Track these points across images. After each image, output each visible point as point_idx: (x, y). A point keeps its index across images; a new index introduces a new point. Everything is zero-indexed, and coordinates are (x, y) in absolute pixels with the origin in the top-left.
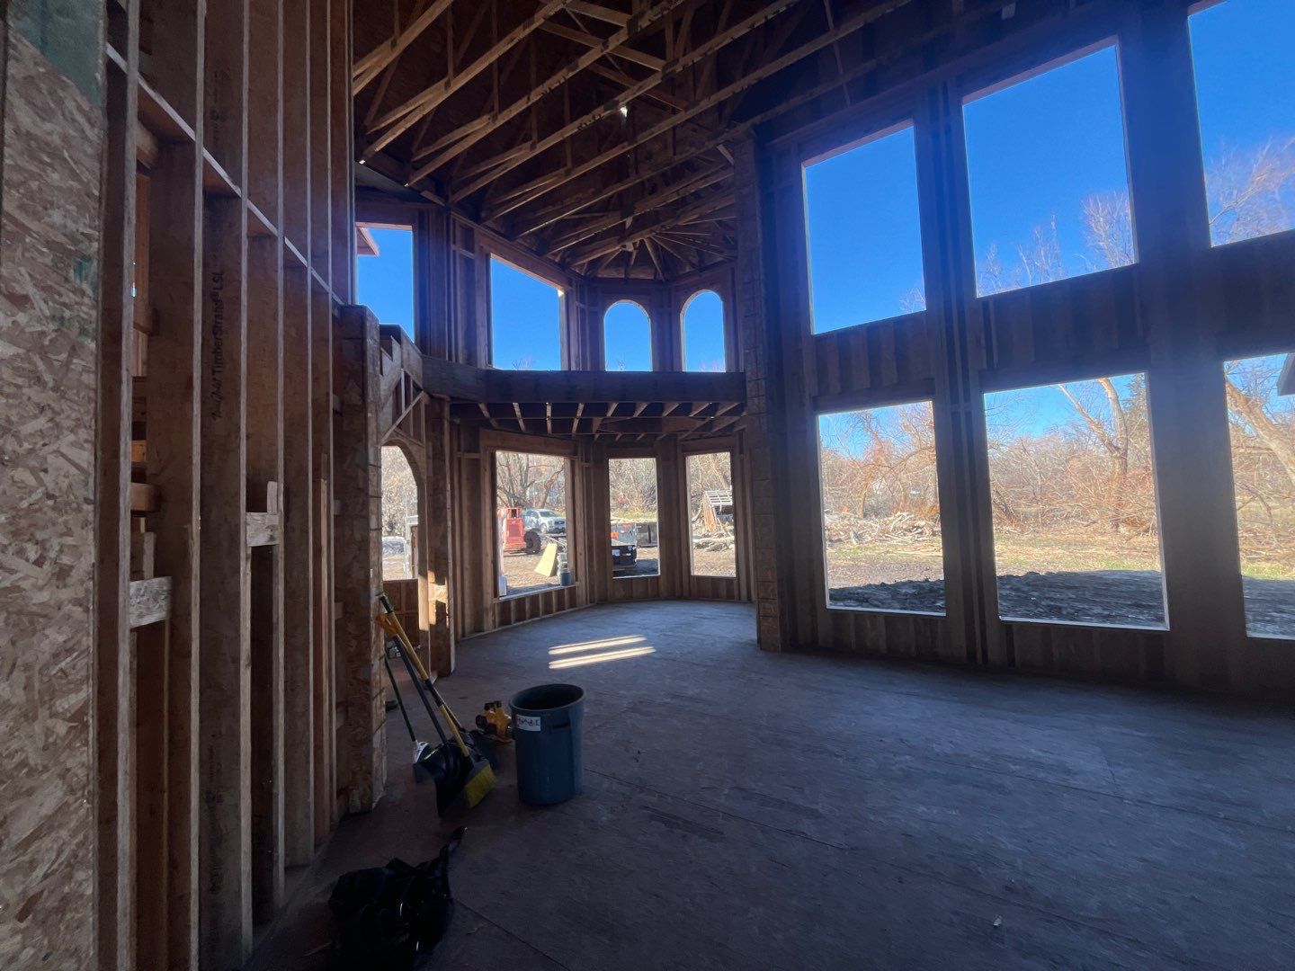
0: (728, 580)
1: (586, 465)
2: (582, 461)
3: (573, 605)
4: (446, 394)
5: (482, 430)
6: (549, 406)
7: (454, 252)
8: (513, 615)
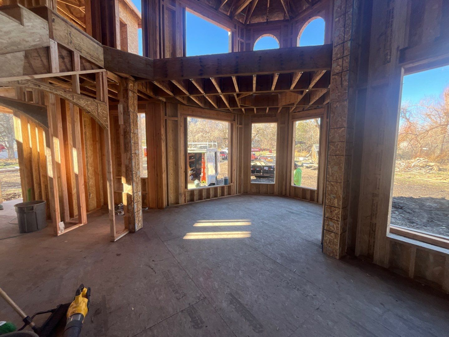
0: (312, 191)
1: (240, 126)
2: (237, 124)
3: (229, 194)
4: (126, 73)
5: (179, 105)
6: (193, 82)
7: (163, 6)
8: (196, 197)
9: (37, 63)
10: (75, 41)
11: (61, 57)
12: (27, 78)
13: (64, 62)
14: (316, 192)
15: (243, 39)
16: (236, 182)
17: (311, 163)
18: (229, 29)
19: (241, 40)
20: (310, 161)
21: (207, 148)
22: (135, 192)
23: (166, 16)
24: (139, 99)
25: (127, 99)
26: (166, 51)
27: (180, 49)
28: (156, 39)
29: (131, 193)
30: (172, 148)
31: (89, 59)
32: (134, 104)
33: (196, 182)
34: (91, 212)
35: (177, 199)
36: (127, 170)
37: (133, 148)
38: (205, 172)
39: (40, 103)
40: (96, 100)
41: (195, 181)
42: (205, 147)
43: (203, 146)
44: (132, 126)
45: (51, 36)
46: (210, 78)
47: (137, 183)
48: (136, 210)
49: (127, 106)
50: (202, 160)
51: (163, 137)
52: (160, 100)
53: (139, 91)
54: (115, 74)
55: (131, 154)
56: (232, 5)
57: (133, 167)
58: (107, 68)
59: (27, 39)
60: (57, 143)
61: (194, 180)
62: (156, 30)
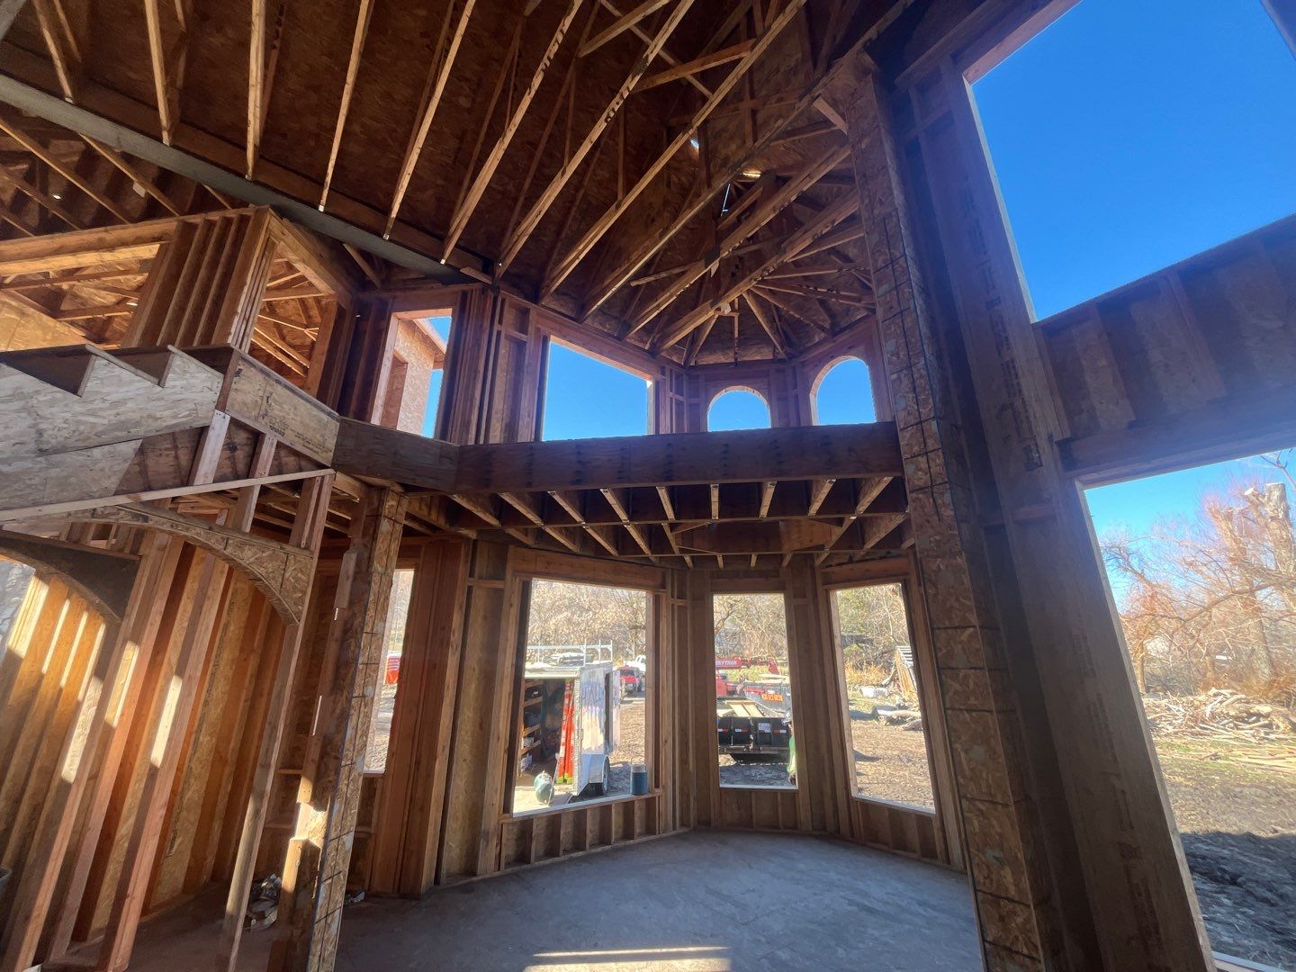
0: (922, 818)
1: (680, 603)
2: (673, 597)
3: (650, 830)
4: (383, 477)
5: (512, 548)
6: (557, 498)
7: (499, 333)
8: (537, 847)
9: (162, 463)
10: (276, 411)
11: (230, 446)
12: (122, 500)
13: (232, 459)
14: (936, 824)
15: (682, 395)
16: (670, 784)
17: (900, 707)
18: (649, 376)
19: (678, 397)
20: (898, 699)
21: (581, 663)
22: (333, 835)
23: (502, 351)
24: (407, 532)
25: (374, 539)
26: (494, 421)
27: (529, 416)
28: (473, 396)
29: (317, 841)
30: (477, 671)
31: (299, 448)
32: (387, 552)
33: (542, 779)
34: (154, 915)
35: (471, 854)
36: (323, 755)
37: (359, 680)
38: (572, 742)
39: (127, 550)
40: (288, 548)
41: (538, 777)
42: (576, 661)
43: (571, 658)
44: (371, 613)
45: (221, 405)
46: (602, 490)
47: (347, 802)
48: (320, 913)
49: (370, 559)
50: (566, 701)
51: (456, 638)
52: (462, 537)
53: (409, 516)
54: (356, 479)
55: (349, 701)
56: (656, 330)
57: (347, 745)
58: (337, 465)
59: (158, 415)
60: (131, 658)
61: (535, 773)
62: (475, 378)
